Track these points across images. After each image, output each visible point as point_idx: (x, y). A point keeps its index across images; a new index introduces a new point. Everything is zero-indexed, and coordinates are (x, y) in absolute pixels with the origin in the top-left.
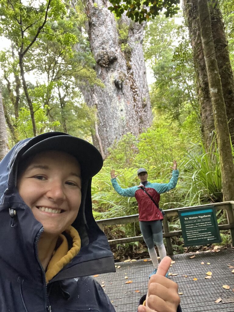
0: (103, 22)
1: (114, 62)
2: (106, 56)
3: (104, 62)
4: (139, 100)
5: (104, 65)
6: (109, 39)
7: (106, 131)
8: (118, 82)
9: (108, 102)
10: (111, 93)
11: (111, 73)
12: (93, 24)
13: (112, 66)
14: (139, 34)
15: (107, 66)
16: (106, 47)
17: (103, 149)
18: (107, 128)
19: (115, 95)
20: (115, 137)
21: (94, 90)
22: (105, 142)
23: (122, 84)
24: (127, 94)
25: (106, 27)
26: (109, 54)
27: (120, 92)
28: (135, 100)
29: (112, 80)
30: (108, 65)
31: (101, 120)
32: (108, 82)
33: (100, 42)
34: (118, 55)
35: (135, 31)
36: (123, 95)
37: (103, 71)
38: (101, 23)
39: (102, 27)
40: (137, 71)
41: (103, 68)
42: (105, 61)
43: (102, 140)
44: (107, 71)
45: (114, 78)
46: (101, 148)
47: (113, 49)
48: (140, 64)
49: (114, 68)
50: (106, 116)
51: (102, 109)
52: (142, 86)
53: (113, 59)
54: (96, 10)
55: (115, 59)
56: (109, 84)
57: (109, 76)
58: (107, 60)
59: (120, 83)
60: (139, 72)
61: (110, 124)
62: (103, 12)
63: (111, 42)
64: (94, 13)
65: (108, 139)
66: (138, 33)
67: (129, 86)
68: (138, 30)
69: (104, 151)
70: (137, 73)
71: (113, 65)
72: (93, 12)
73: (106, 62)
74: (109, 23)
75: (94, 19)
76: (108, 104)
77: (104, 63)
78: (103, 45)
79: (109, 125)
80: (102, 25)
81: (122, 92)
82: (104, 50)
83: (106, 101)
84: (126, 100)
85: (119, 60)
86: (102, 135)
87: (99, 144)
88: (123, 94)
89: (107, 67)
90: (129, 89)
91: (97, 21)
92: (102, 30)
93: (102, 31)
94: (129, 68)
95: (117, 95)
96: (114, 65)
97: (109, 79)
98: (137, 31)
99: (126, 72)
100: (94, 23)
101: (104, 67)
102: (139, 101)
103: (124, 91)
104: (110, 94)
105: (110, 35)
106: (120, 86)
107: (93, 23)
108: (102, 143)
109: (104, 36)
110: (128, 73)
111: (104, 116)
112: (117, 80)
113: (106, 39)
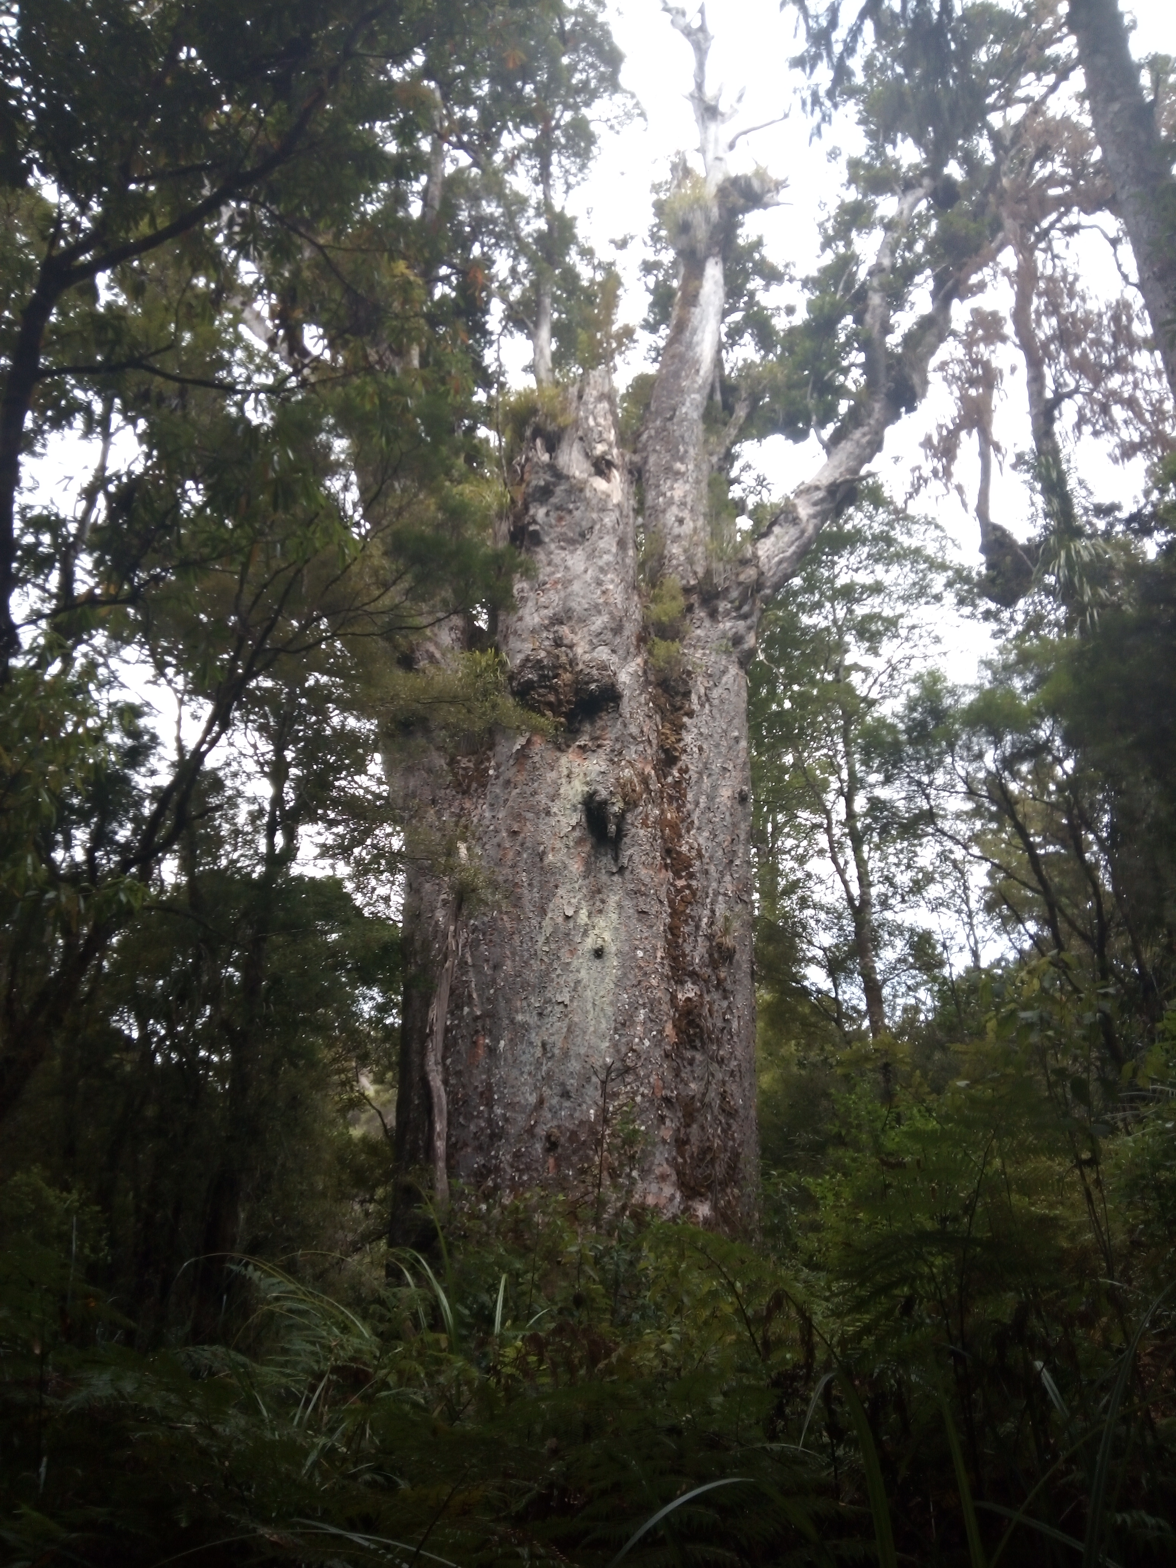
0: (582, 535)
1: (601, 710)
2: (567, 676)
3: (552, 698)
4: (698, 919)
5: (549, 715)
6: (594, 608)
7: (492, 1051)
8: (604, 803)
9: (530, 896)
10: (556, 851)
11: (577, 761)
12: (535, 534)
13: (587, 727)
15: (562, 720)
16: (571, 636)
18: (496, 1040)
19: (576, 867)
20: (533, 1099)
23: (621, 822)
25: (592, 555)
26: (580, 668)
27: (606, 861)
29: (575, 790)
30: (572, 716)
32: (557, 796)
33: (549, 612)
34: (624, 683)
36: (617, 877)
37: (536, 740)
38: (570, 535)
39: (572, 552)
42: (557, 693)
43: (451, 1100)
44: (557, 743)
45: (587, 784)
47: (604, 654)
48: (723, 749)
49: (594, 739)
50: (508, 967)
53: (598, 694)
54: (557, 477)
55: (610, 697)
56: (555, 810)
57: (565, 771)
58: (566, 694)
59: (615, 809)
60: (715, 788)
61: (519, 1018)
62: (586, 493)
63: (601, 621)
64: (546, 491)
65: (489, 1105)
66: (733, 615)
69: (451, 1172)
71: (592, 723)
72: (542, 483)
73: (560, 701)
74: (609, 543)
75: (540, 512)
76: (528, 907)
78: (565, 630)
79: (512, 1021)
80: (572, 542)
81: (616, 859)
82: (562, 649)
83: (524, 891)
84: (628, 903)
85: (626, 707)
86: (459, 1074)
89: (559, 728)
90: (658, 851)
91: (553, 522)
92: (570, 563)
93: (568, 569)
94: (669, 757)
95: (589, 870)
96: (600, 724)
97: (558, 784)
98: (730, 606)
99: (651, 771)
100: (537, 527)
102: (699, 926)
103: (631, 855)
104: (549, 859)
105: (604, 593)
106: (612, 828)
107: (532, 528)
108: (450, 1122)
109: (576, 587)
110: (660, 776)
111: (496, 967)
112: (604, 794)
113: (579, 605)
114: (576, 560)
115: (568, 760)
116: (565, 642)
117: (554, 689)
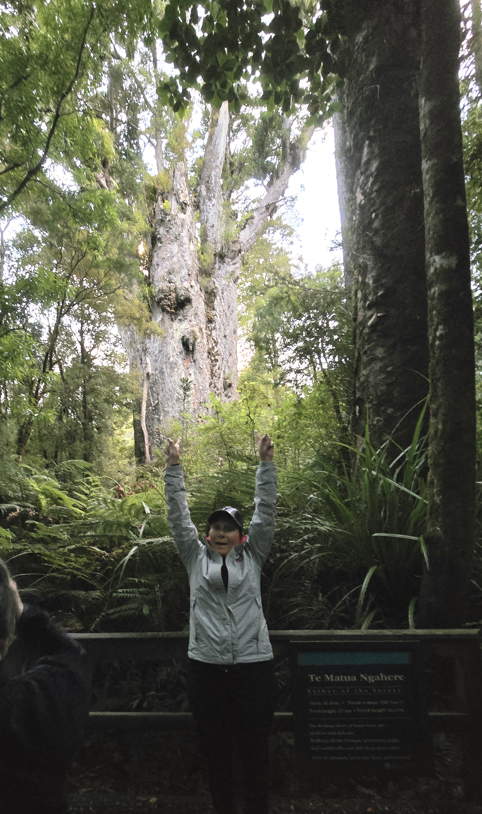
0: (176, 238)
1: (185, 305)
2: (174, 295)
3: (169, 303)
4: (220, 375)
5: (169, 309)
6: (181, 267)
7: (159, 420)
8: (188, 339)
9: (167, 371)
10: (173, 356)
11: (179, 325)
12: (160, 239)
13: (181, 311)
14: (234, 266)
15: (173, 310)
16: (175, 278)
17: (150, 449)
18: (159, 416)
19: (180, 361)
21: (146, 350)
22: (153, 438)
23: (194, 345)
24: (201, 362)
25: (180, 246)
26: (178, 291)
27: (190, 358)
28: (213, 375)
29: (178, 336)
30: (176, 309)
31: (152, 400)
32: (173, 338)
33: (166, 270)
34: (193, 295)
35: (227, 260)
36: (193, 363)
37: (165, 318)
38: (172, 238)
39: (173, 245)
40: (222, 327)
41: (165, 314)
42: (170, 301)
43: (149, 434)
44: (172, 319)
45: (182, 333)
46: (147, 448)
47: (186, 284)
48: (228, 315)
49: (183, 316)
50: (161, 394)
51: (155, 383)
52: (227, 353)
53: (184, 300)
54: (166, 214)
55: (188, 300)
56: (172, 343)
57: (175, 328)
58: (173, 300)
59: (191, 341)
60: (225, 329)
61: (166, 409)
62: (177, 220)
63: (184, 272)
64: (162, 221)
65: (159, 435)
66: (231, 263)
67: (206, 349)
68: (233, 258)
69: (150, 453)
70: (222, 330)
71: (183, 310)
72: (161, 218)
73: (172, 304)
74: (186, 240)
75: (162, 230)
76: (166, 374)
77: (168, 305)
78: (172, 276)
79: (164, 410)
80: (172, 241)
81: (193, 357)
82: (172, 284)
83: (165, 370)
84: (197, 371)
85: (194, 303)
86: (150, 426)
87: (144, 441)
88: (194, 361)
89: (172, 313)
90: (206, 354)
91: (166, 234)
92: (172, 250)
93: (172, 252)
94: (210, 321)
95: (185, 361)
96: (185, 311)
97: (173, 333)
98: (230, 260)
99: (203, 326)
100: (160, 236)
101: (168, 312)
102: (219, 378)
103: (197, 355)
104: (171, 359)
105: (184, 260)
106: (191, 347)
107: (158, 236)
108: (149, 440)
109: (175, 259)
110: (207, 327)
111: (158, 394)
112: (188, 336)
113: (176, 267)
114: (175, 248)
115: (176, 324)
116: (173, 281)
117: (169, 300)
